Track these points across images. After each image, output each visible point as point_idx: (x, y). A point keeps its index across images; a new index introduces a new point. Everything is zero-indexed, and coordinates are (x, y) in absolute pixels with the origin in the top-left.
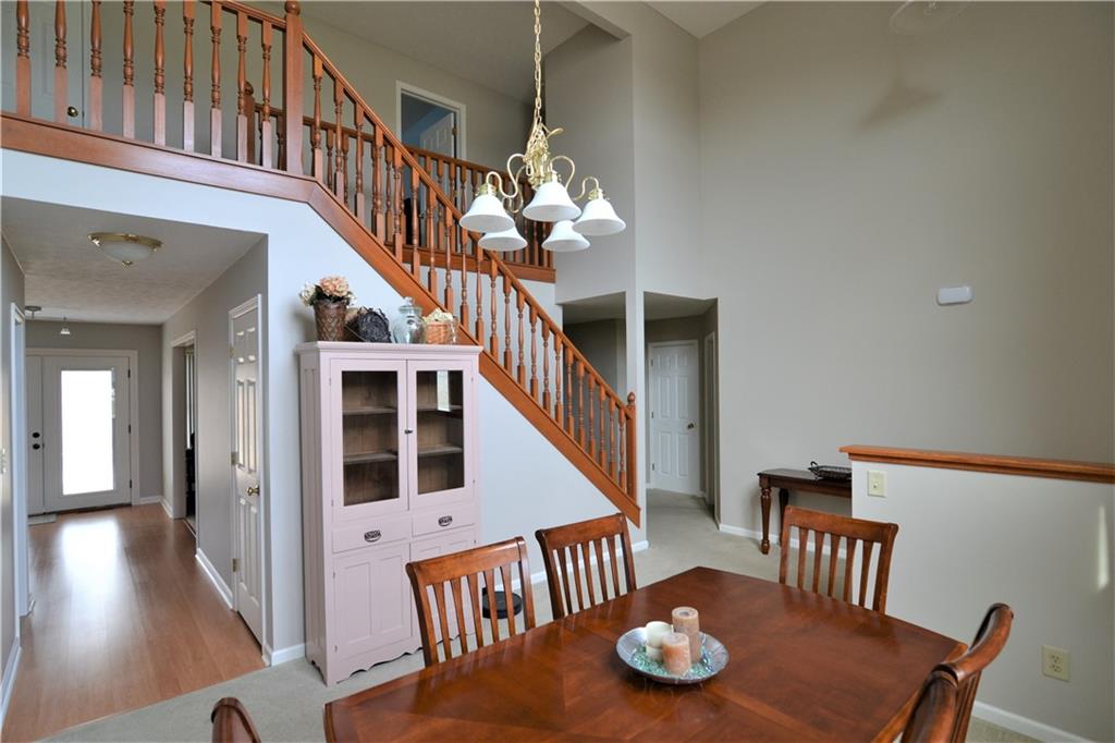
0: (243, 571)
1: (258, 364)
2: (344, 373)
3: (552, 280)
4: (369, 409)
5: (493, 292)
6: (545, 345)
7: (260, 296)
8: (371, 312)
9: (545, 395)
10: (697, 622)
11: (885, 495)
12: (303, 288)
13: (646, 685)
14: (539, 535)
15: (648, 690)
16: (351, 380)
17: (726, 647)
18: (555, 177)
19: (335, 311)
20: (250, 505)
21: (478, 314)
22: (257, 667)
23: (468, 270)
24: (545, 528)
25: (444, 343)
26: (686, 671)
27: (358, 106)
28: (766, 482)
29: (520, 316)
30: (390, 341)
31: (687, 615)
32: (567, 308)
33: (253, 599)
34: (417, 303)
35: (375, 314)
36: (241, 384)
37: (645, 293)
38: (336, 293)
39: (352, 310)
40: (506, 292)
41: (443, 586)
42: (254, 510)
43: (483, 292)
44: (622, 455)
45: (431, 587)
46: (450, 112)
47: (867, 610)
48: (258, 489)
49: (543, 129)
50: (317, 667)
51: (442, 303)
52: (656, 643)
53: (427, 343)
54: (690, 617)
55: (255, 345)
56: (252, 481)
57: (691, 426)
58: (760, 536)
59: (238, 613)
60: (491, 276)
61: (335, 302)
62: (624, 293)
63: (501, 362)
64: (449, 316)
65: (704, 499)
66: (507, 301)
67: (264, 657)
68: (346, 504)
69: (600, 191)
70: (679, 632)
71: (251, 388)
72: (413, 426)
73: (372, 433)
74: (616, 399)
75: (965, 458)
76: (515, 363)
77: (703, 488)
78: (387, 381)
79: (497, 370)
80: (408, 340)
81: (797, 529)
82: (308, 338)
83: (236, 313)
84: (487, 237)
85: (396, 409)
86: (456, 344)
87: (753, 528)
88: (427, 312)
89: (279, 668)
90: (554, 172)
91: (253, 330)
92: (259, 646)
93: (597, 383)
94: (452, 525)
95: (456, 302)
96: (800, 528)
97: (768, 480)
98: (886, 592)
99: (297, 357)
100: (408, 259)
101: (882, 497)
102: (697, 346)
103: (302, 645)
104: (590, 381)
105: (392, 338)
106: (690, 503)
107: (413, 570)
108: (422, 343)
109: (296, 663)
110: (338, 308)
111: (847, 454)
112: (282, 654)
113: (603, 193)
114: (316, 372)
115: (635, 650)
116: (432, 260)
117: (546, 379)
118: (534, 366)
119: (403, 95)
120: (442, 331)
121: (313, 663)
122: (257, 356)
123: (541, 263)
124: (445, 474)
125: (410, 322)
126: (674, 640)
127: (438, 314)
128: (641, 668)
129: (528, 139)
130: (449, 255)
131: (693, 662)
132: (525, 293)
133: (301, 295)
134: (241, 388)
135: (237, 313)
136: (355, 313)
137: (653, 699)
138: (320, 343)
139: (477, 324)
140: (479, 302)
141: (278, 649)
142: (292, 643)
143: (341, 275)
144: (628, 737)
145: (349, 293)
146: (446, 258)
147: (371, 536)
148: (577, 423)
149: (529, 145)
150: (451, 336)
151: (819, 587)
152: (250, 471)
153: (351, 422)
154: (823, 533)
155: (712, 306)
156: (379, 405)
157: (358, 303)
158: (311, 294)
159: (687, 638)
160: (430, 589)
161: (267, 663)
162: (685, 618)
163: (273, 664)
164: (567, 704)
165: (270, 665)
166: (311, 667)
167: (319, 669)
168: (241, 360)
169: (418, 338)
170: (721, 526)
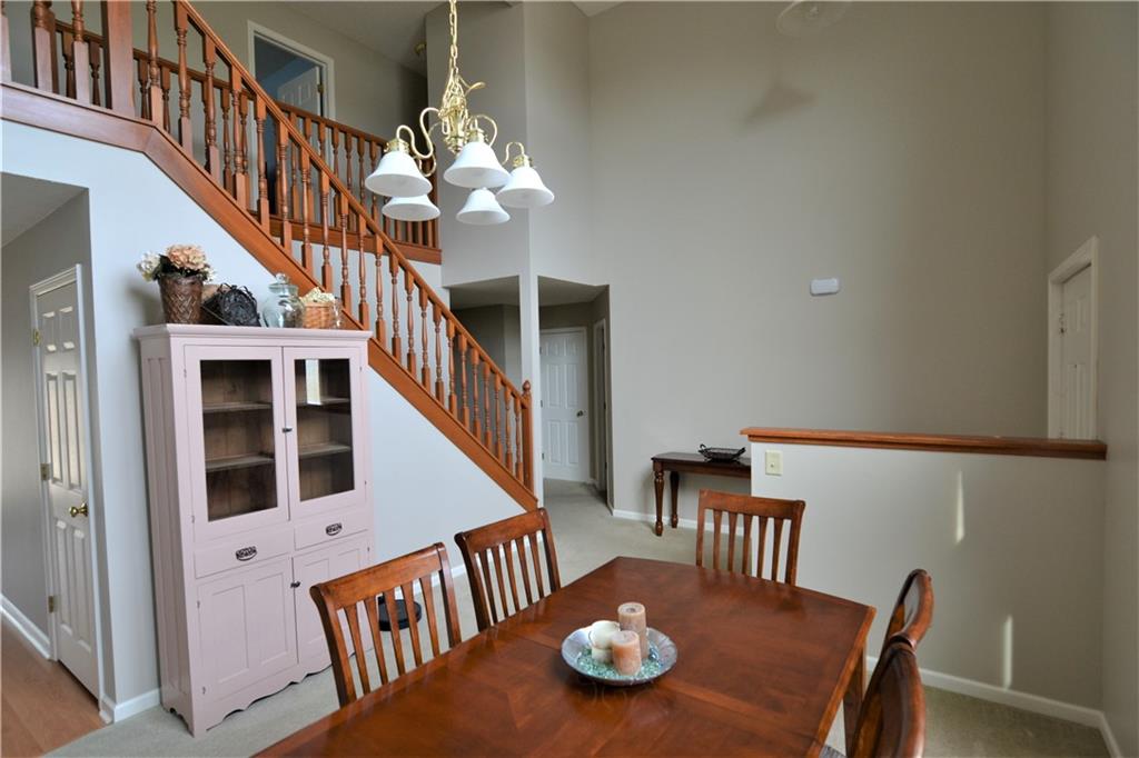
0: (65, 611)
1: (79, 354)
2: (202, 362)
3: (438, 262)
4: (234, 405)
5: (378, 271)
6: (437, 331)
7: (78, 266)
8: (234, 289)
9: (438, 385)
10: (644, 618)
11: (781, 473)
12: (143, 258)
13: (596, 691)
14: (459, 539)
15: (599, 695)
16: (211, 370)
17: (671, 639)
18: (481, 136)
19: (188, 287)
20: (73, 529)
21: (362, 296)
22: (93, 727)
23: (349, 247)
24: (464, 531)
25: (325, 328)
26: (638, 671)
27: (208, 39)
28: (659, 465)
29: (409, 299)
30: (259, 325)
31: (634, 611)
32: (454, 292)
33: (82, 643)
34: (291, 281)
35: (240, 292)
36: (51, 378)
37: (539, 278)
38: (189, 266)
39: (209, 286)
40: (392, 271)
41: (356, 608)
42: (79, 534)
43: (368, 272)
44: (518, 444)
45: (343, 610)
46: (314, 65)
47: (779, 584)
48: (86, 507)
49: (460, 82)
50: (178, 715)
51: (321, 282)
52: (604, 644)
53: (305, 327)
54: (638, 614)
55: (76, 329)
56: (76, 498)
57: (580, 414)
58: (653, 518)
59: (60, 663)
60: (376, 254)
61: (188, 276)
62: (518, 277)
63: (389, 349)
64: (331, 297)
65: (594, 486)
66: (394, 282)
67: (102, 714)
68: (211, 518)
69: (526, 157)
70: (627, 629)
71: (69, 384)
72: (292, 423)
73: (238, 435)
74: (512, 389)
75: (849, 436)
76: (404, 349)
77: (593, 475)
78: (258, 371)
79: (385, 358)
80: (281, 324)
81: (712, 511)
82: (150, 320)
83: (40, 288)
84: (392, 202)
85: (271, 404)
86: (341, 328)
87: (646, 510)
88: (304, 292)
89: (126, 724)
90: (480, 130)
91: (70, 309)
92: (95, 701)
93: (492, 371)
94: (342, 533)
95: (337, 280)
96: (715, 510)
97: (661, 464)
98: (795, 565)
99: (136, 344)
100: (278, 231)
101: (779, 475)
102: (585, 333)
103: (155, 692)
104: (484, 370)
105: (261, 321)
106: (583, 491)
107: (319, 594)
108: (299, 327)
109: (148, 715)
110: (193, 283)
111: (747, 436)
112: (127, 706)
113: (530, 160)
114: (165, 361)
115: (580, 654)
116: (307, 231)
117: (438, 368)
118: (425, 354)
119: (256, 39)
120: (323, 313)
121: (172, 711)
122: (76, 341)
123: (425, 242)
124: (329, 476)
125: (282, 303)
126: (623, 639)
127: (316, 296)
128: (590, 673)
129: (443, 92)
130: (326, 228)
131: (643, 659)
132: (414, 273)
133: (140, 267)
134: (52, 383)
135: (42, 289)
136: (214, 290)
137: (607, 705)
138: (170, 326)
139: (361, 306)
140: (362, 282)
141: (122, 701)
142: (140, 691)
143: (195, 243)
144: (593, 752)
145: (206, 266)
146: (323, 232)
147: (245, 554)
148: (473, 413)
149: (444, 99)
150: (334, 319)
151: (734, 567)
152: (72, 486)
153: (214, 422)
154: (736, 514)
155: (603, 293)
156: (248, 400)
157: (217, 279)
158: (155, 266)
159: (637, 636)
160: (341, 613)
161: (107, 719)
162: (633, 614)
163: (116, 720)
164: (519, 725)
165: (112, 722)
166: (170, 715)
167: (181, 718)
168: (52, 348)
169: (293, 321)
170: (615, 511)
